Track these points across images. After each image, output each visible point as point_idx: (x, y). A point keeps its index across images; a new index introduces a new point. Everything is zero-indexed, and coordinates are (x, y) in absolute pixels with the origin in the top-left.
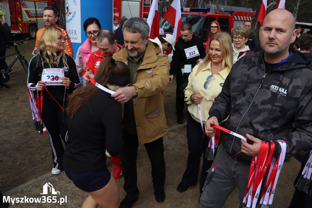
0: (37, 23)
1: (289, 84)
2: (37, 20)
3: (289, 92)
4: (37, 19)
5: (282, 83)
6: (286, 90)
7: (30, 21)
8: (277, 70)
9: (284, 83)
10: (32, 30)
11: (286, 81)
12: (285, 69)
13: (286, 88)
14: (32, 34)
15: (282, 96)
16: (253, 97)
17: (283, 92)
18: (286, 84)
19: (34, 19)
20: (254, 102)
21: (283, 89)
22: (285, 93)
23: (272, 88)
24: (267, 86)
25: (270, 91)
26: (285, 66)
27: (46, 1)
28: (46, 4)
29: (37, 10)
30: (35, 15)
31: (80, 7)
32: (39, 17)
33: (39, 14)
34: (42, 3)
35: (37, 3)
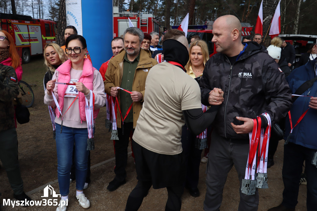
0: (30, 46)
1: (251, 68)
2: (30, 44)
3: (253, 73)
4: (30, 42)
6: (251, 73)
7: (23, 45)
9: (247, 69)
10: (25, 54)
11: (248, 66)
12: (244, 58)
13: (250, 71)
14: (25, 58)
15: (249, 79)
16: (228, 87)
17: (249, 75)
18: (249, 69)
19: (27, 43)
20: (230, 91)
22: (251, 75)
23: (240, 75)
24: (236, 75)
25: (239, 78)
27: (39, 24)
28: (39, 27)
29: (30, 33)
30: (28, 39)
31: (82, 27)
32: (32, 40)
33: (33, 38)
34: (35, 27)
35: (30, 27)
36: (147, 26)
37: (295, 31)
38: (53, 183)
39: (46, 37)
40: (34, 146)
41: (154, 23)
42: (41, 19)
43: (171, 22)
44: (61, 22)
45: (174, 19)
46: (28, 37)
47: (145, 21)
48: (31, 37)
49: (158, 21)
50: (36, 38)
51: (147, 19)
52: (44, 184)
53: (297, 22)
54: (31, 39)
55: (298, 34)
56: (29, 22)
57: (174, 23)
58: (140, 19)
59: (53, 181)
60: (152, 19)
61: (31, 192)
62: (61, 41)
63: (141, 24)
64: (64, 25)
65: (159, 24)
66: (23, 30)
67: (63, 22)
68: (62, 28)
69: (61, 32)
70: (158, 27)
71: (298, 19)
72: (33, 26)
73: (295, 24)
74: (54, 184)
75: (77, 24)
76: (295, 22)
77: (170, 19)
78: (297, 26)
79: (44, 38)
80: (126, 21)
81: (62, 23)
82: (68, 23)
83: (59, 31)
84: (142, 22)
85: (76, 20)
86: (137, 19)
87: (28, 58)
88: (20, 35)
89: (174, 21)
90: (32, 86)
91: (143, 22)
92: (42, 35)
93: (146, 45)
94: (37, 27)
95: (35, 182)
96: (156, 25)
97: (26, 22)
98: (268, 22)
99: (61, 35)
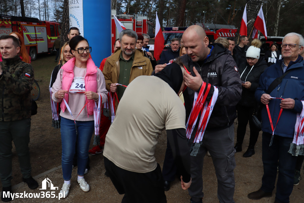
0: (37, 45)
1: (215, 68)
2: (37, 43)
3: (217, 72)
5: (211, 69)
6: (215, 73)
7: (31, 44)
8: (206, 62)
9: (212, 69)
10: (32, 53)
11: (213, 67)
12: (211, 60)
13: (214, 71)
14: (32, 56)
15: (215, 78)
17: (214, 74)
18: (214, 69)
19: (34, 42)
21: (214, 73)
22: (216, 74)
26: (211, 58)
27: (44, 25)
28: (45, 28)
29: (37, 33)
30: (35, 39)
31: (83, 28)
32: (38, 40)
33: (39, 38)
34: (42, 28)
35: (36, 28)
36: (141, 28)
37: (275, 33)
38: (57, 168)
39: (51, 37)
40: (40, 136)
41: (148, 25)
42: (47, 21)
43: (164, 23)
44: (65, 23)
45: (166, 21)
46: (35, 37)
47: (140, 23)
48: (37, 37)
49: (152, 23)
50: (42, 38)
51: (142, 21)
52: (49, 170)
53: (277, 25)
54: (37, 38)
55: (278, 36)
56: (36, 24)
57: (166, 24)
58: (136, 21)
59: (57, 167)
60: (147, 21)
61: (38, 176)
62: (64, 40)
63: (137, 26)
64: (67, 26)
65: (152, 26)
66: (31, 31)
67: (66, 23)
68: (66, 29)
69: (65, 32)
70: (152, 28)
71: (278, 23)
72: (40, 27)
73: (276, 26)
74: (58, 170)
75: (78, 25)
76: (275, 25)
77: (163, 21)
78: (277, 28)
79: (49, 38)
80: (123, 23)
81: (66, 25)
82: (70, 24)
83: (63, 32)
84: (137, 24)
85: (78, 22)
86: (132, 21)
87: (34, 55)
88: (28, 36)
89: (166, 22)
90: (38, 82)
91: (139, 24)
92: (48, 36)
93: (139, 45)
94: (43, 28)
95: (40, 168)
96: (150, 26)
97: (33, 23)
98: (251, 25)
99: (64, 35)
